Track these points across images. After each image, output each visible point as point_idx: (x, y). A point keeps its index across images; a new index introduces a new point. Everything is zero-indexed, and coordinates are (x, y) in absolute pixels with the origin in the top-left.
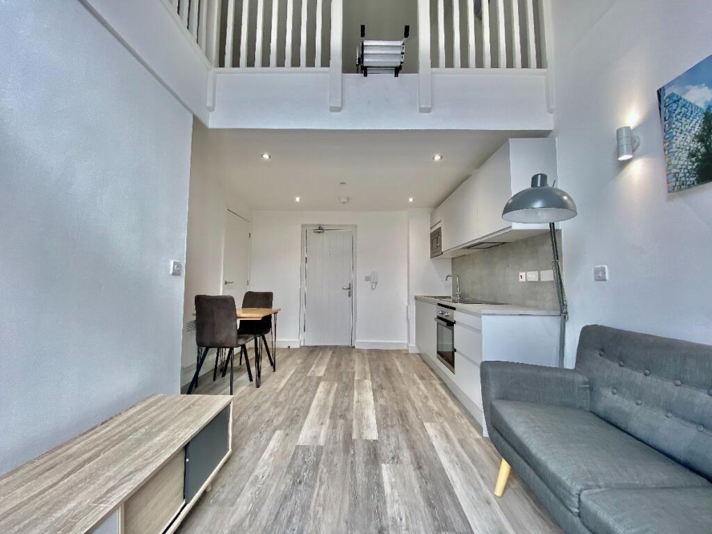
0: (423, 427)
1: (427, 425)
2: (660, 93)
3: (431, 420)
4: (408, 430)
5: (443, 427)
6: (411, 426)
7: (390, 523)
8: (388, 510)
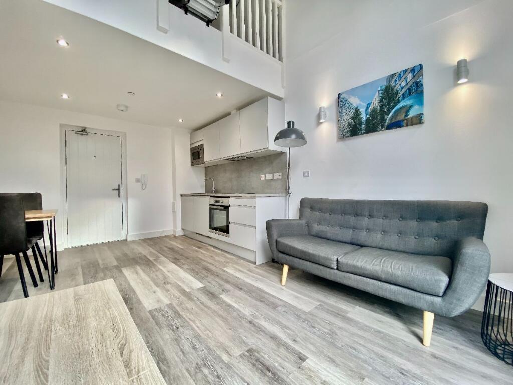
0: (224, 271)
1: (225, 269)
2: (339, 95)
3: (225, 266)
4: (217, 275)
5: (234, 267)
6: (217, 273)
7: (252, 317)
8: (245, 313)
